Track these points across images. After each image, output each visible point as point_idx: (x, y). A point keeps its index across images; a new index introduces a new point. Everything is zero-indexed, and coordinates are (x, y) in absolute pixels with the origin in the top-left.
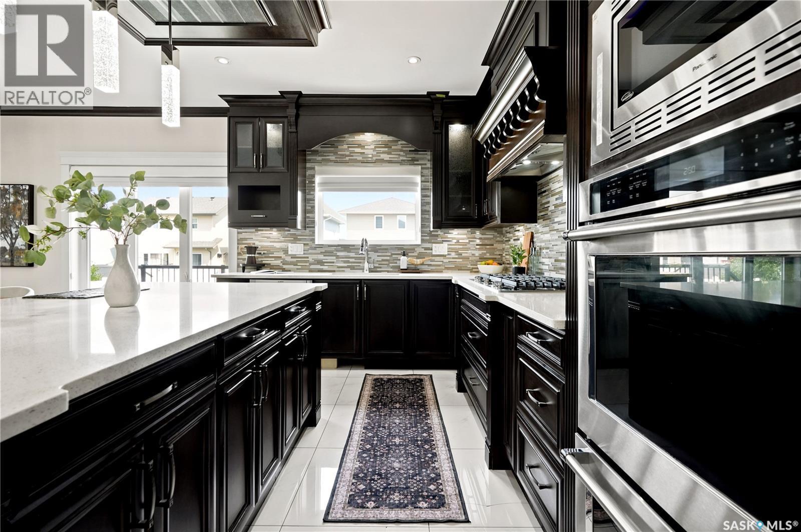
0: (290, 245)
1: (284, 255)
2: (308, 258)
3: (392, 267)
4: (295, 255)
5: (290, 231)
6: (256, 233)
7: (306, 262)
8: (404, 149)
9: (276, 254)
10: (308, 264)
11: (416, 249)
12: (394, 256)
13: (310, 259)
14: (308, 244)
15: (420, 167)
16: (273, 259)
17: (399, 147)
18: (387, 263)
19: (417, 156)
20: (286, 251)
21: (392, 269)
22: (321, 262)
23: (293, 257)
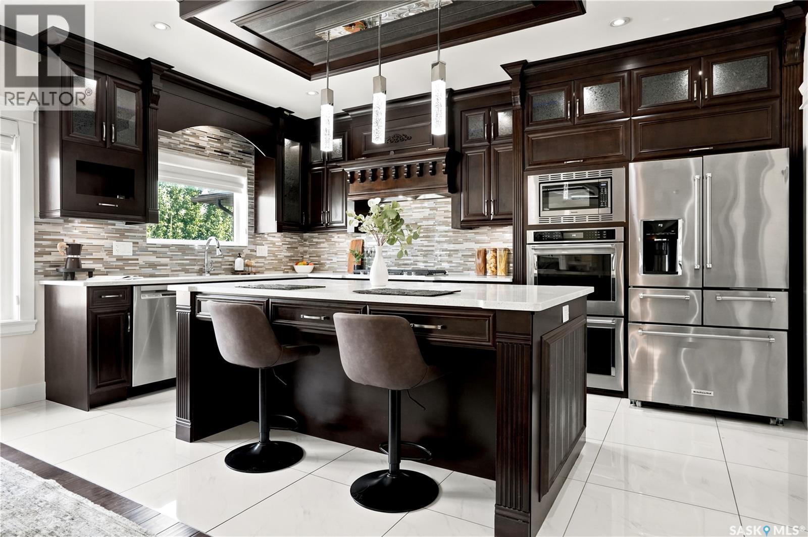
0: (115, 243)
1: (107, 257)
2: (137, 260)
3: (225, 269)
4: (122, 256)
5: (114, 225)
6: (66, 226)
7: (135, 265)
8: (234, 148)
9: (96, 255)
10: (138, 268)
11: (244, 251)
12: (225, 258)
13: (140, 262)
14: (137, 243)
15: (246, 169)
16: (91, 262)
17: (230, 145)
18: (219, 265)
19: (244, 158)
20: (109, 252)
21: (224, 272)
22: (153, 265)
23: (119, 259)
